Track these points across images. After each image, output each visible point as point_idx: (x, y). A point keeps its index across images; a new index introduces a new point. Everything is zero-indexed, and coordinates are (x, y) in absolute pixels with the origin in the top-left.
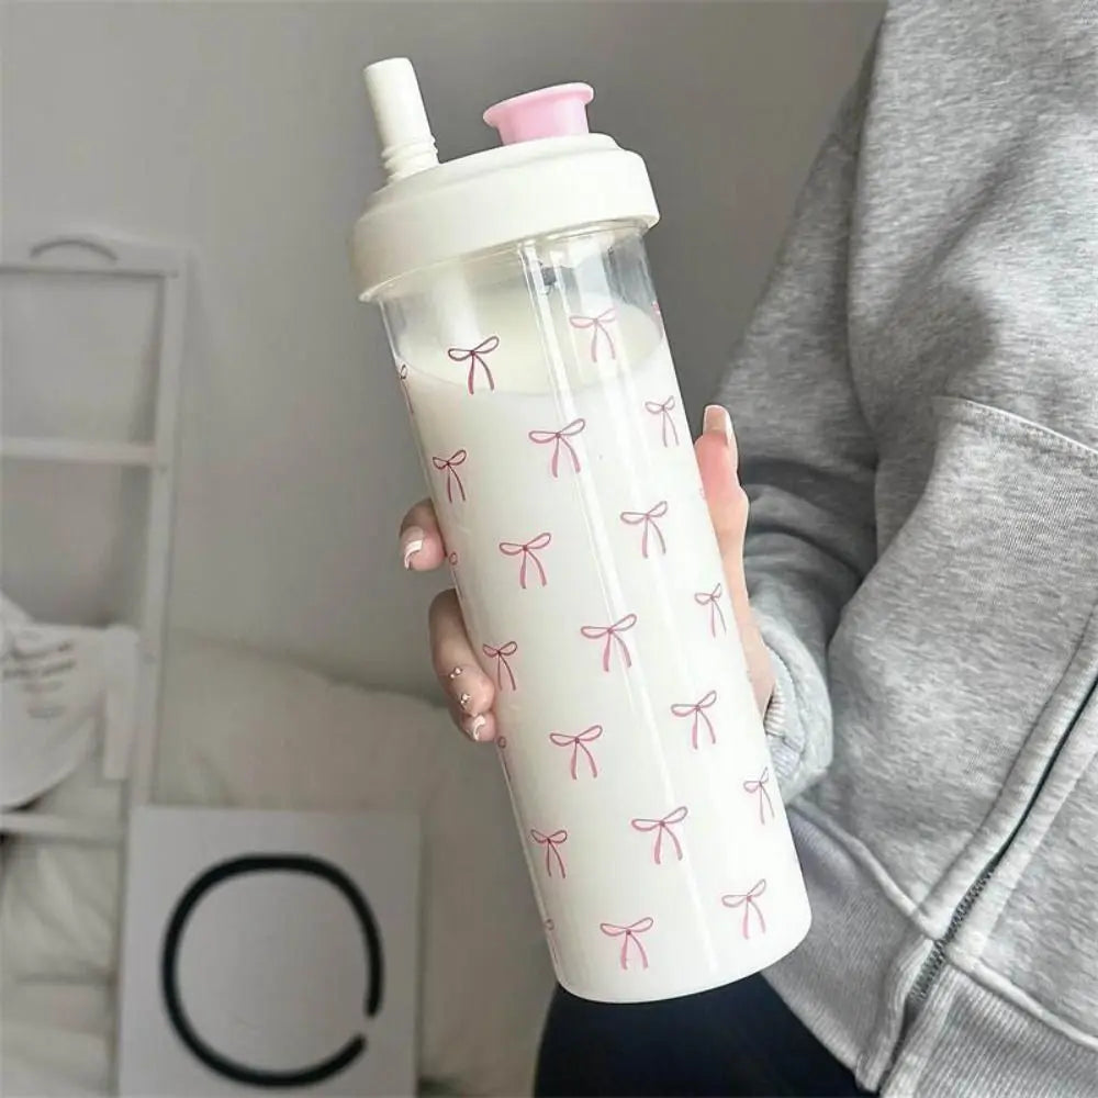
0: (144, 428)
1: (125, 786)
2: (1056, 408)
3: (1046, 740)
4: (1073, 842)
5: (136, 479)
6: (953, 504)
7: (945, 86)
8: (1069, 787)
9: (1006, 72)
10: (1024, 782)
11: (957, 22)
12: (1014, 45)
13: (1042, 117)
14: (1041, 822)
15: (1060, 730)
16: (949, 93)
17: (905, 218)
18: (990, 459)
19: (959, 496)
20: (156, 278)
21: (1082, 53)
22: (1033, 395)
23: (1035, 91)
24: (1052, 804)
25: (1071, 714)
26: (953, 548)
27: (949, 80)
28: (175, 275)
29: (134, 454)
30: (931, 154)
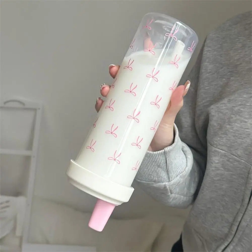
0: (30, 146)
1: (21, 238)
2: (232, 149)
3: (237, 222)
4: (242, 245)
5: (28, 159)
6: (213, 170)
7: (209, 71)
8: (241, 233)
9: (222, 68)
10: (232, 231)
11: (211, 56)
12: (224, 61)
13: (232, 78)
14: (236, 240)
15: (239, 220)
16: (210, 72)
17: (204, 101)
18: (218, 160)
19: (214, 169)
20: (35, 110)
21: (238, 63)
22: (226, 146)
23: (229, 72)
24: (238, 236)
25: (241, 217)
26: (214, 180)
27: (210, 69)
28: (39, 109)
29: (27, 153)
30: (207, 87)
